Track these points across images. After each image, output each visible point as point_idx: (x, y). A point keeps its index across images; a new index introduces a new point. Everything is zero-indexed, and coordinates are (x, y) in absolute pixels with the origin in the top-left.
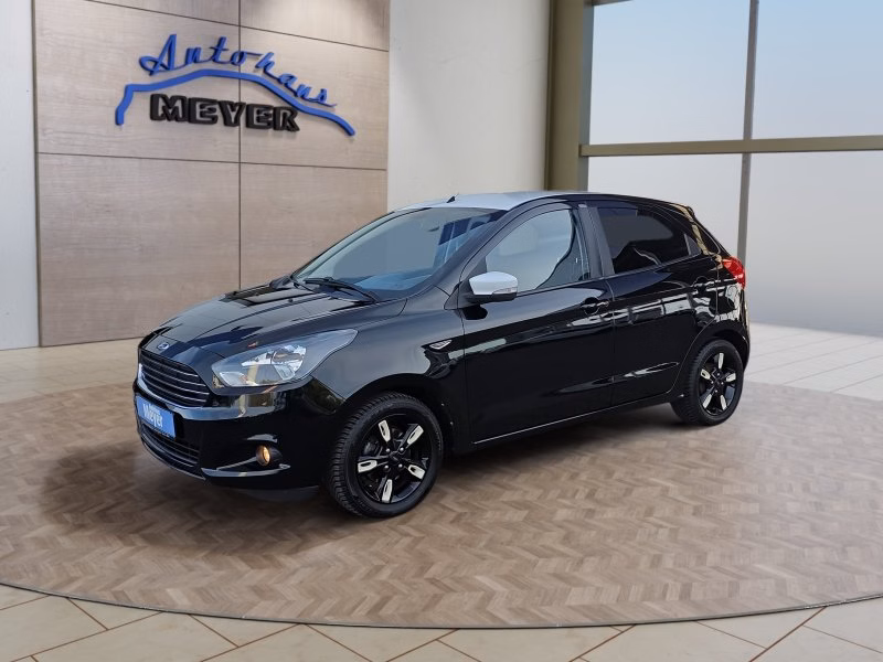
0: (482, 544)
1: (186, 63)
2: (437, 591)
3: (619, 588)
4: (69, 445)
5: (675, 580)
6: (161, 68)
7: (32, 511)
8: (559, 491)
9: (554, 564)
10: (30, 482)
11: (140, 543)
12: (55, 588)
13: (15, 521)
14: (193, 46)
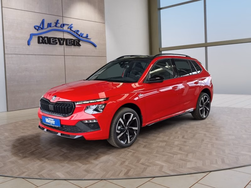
0: (155, 153)
1: (48, 27)
2: (145, 166)
3: (202, 161)
4: (19, 135)
5: (219, 158)
6: (40, 29)
7: (9, 154)
8: (173, 137)
9: (179, 156)
10: (7, 146)
11: (45, 160)
12: (18, 175)
13: (3, 157)
14: (50, 23)
